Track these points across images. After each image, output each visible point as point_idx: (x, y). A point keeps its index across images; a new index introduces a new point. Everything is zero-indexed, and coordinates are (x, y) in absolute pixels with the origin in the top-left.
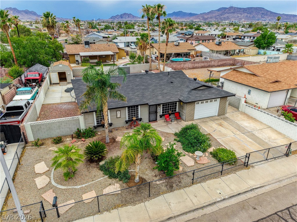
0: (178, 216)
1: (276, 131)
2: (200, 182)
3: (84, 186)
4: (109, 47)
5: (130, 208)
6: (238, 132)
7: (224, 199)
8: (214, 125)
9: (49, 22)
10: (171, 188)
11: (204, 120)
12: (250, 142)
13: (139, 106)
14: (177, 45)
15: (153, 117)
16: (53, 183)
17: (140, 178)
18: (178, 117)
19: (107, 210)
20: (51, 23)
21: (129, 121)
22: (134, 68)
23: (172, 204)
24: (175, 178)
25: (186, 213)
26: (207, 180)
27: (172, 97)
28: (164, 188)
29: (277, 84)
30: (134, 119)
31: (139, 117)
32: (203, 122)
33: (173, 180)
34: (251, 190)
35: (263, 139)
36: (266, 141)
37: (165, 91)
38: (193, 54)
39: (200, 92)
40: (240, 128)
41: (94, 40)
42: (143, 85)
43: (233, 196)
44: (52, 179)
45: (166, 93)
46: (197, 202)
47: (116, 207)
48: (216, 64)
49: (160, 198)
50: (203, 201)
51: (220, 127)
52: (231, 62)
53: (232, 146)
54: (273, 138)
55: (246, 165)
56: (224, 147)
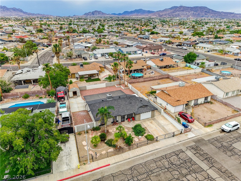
0: (132, 158)
1: (173, 125)
2: (140, 147)
3: (101, 149)
4: (94, 66)
5: (117, 156)
6: (158, 126)
7: (147, 153)
8: (148, 123)
9: (57, 50)
10: (130, 149)
11: (144, 120)
12: (161, 131)
13: (117, 116)
14: (135, 63)
15: (123, 120)
16: (91, 148)
17: (119, 146)
18: (134, 119)
19: (110, 157)
20: (58, 51)
21: (113, 122)
22: (111, 84)
23: (130, 155)
24: (131, 146)
25: (134, 157)
26: (142, 146)
27: (131, 111)
28: (128, 149)
29: (179, 101)
30: (115, 121)
31: (117, 120)
32: (144, 121)
33: (131, 147)
34: (156, 149)
35: (167, 129)
36: (168, 130)
37: (128, 108)
38: (146, 68)
39: (143, 109)
40: (159, 124)
41: (81, 53)
42: (118, 105)
43: (150, 151)
44: (90, 147)
45: (128, 109)
46: (138, 154)
47: (112, 155)
48: (157, 78)
49: (126, 153)
50: (140, 153)
51: (151, 124)
52: (167, 76)
53: (154, 133)
54: (171, 129)
55: (157, 141)
56: (151, 133)
